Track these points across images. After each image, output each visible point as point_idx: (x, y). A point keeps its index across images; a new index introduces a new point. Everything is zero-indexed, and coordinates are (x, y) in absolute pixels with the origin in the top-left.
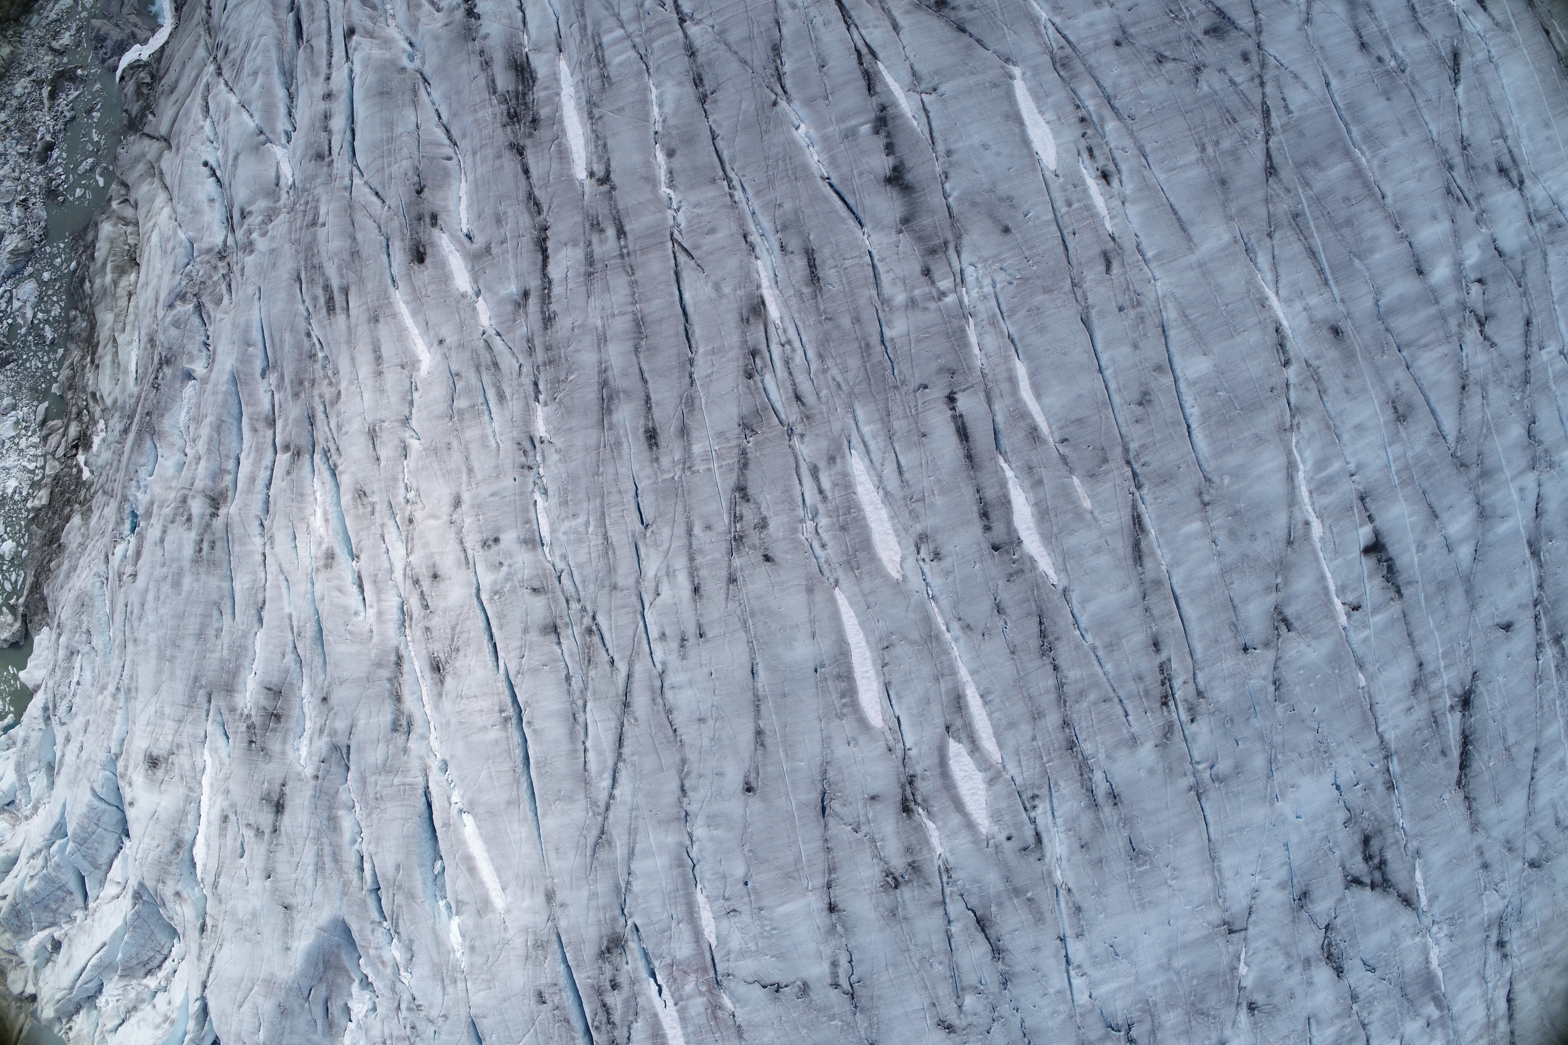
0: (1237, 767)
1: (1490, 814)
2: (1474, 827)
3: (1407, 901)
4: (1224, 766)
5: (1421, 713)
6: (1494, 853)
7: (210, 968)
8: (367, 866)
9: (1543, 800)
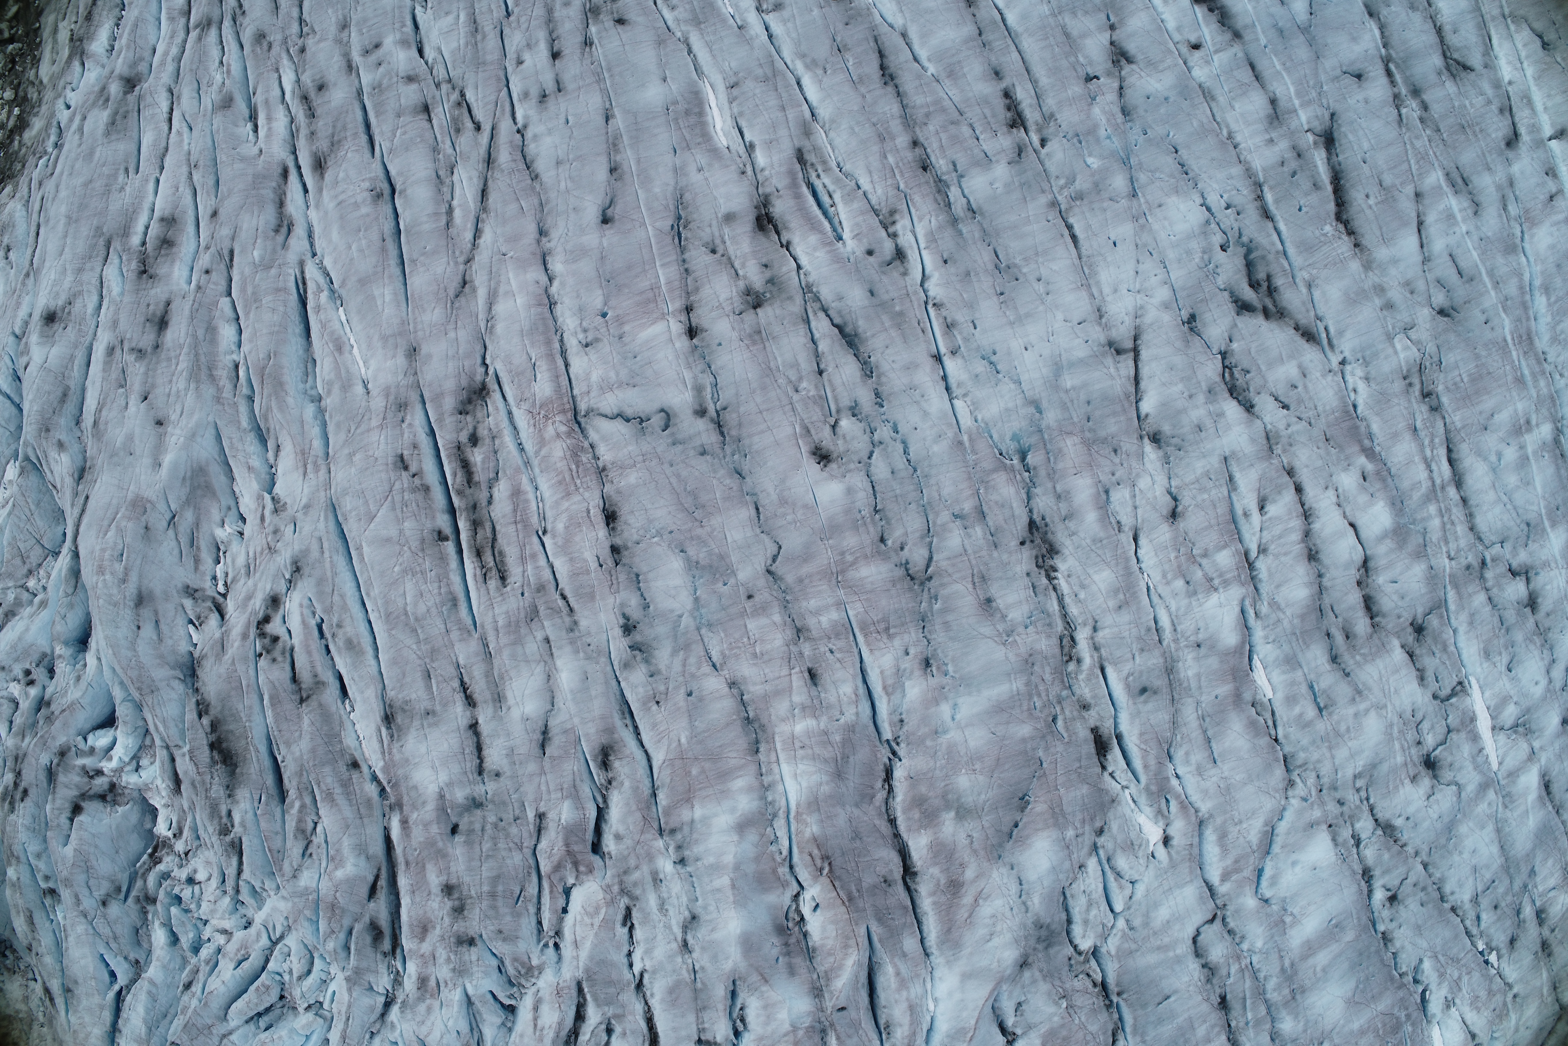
0: (1096, 185)
1: (1382, 253)
2: (1368, 266)
3: (1309, 336)
4: (1082, 183)
5: (1283, 146)
6: (1396, 294)
7: (83, 511)
8: (241, 373)
9: (1438, 245)
